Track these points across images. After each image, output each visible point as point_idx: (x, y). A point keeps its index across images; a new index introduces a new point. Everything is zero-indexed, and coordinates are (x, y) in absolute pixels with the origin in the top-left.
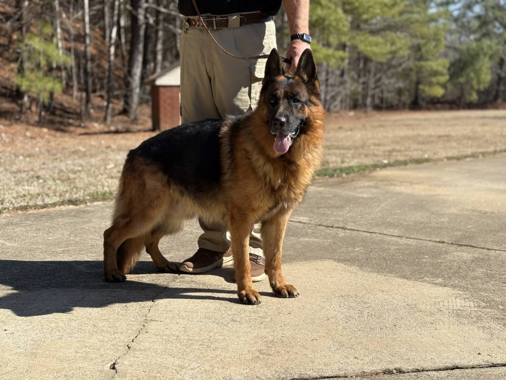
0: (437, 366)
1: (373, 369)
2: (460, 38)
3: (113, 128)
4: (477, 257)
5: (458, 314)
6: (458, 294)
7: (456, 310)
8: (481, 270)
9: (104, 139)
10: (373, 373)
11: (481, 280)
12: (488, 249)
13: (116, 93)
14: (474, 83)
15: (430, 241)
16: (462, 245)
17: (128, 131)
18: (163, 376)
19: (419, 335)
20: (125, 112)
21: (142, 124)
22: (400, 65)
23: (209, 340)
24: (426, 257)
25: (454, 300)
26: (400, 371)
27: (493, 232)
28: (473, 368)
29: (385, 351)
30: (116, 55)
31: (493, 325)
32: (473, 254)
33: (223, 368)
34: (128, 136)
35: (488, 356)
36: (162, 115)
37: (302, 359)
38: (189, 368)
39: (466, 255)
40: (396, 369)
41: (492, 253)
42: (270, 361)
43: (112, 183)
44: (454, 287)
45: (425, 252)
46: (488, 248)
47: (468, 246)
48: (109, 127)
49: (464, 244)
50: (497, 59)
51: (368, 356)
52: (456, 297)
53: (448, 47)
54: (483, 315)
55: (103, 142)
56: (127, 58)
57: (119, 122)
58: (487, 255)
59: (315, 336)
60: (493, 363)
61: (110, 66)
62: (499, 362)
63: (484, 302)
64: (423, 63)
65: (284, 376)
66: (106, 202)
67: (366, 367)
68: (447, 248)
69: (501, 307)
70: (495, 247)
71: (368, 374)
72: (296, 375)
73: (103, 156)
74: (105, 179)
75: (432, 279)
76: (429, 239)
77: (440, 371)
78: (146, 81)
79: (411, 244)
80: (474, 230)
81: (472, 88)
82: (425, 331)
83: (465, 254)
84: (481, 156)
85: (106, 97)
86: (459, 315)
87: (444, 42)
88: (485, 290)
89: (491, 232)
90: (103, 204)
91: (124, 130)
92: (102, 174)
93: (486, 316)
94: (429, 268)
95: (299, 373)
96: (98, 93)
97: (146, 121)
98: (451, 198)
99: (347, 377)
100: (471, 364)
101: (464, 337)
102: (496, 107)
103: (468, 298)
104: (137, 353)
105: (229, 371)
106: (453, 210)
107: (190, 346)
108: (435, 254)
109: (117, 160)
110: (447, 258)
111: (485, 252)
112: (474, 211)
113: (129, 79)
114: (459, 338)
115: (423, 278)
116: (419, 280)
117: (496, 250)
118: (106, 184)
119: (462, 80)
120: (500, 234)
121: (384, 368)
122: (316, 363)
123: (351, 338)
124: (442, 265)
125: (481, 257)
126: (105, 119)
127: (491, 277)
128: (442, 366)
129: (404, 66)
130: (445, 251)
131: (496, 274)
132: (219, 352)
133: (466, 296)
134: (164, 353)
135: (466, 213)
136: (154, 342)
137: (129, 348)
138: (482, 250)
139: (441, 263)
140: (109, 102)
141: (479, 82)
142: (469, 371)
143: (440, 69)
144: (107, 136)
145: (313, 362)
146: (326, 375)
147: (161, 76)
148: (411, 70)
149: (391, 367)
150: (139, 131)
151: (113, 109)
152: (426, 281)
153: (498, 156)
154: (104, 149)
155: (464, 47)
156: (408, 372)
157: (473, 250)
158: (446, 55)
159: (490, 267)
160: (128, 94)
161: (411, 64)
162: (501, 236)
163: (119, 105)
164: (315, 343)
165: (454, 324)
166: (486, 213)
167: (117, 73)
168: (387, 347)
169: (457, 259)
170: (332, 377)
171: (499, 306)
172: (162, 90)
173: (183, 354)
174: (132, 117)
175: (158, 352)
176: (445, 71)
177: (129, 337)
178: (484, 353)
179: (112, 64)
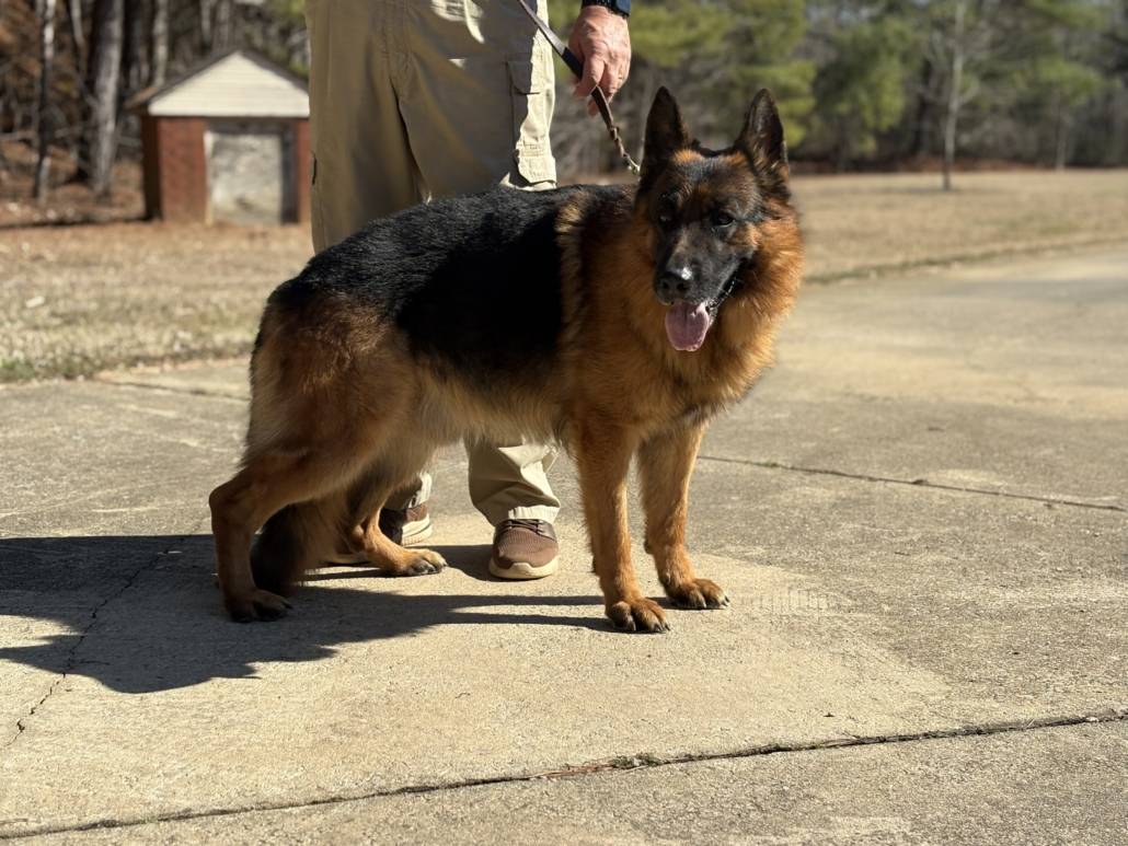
0: (731, 747)
1: (591, 757)
2: (837, 15)
3: (52, 215)
4: (844, 496)
5: (791, 627)
6: (795, 581)
7: (788, 617)
8: (851, 526)
9: (29, 239)
10: (588, 767)
11: (849, 548)
12: (871, 479)
13: (60, 133)
14: (868, 115)
15: (746, 463)
16: (815, 471)
17: (87, 221)
18: (95, 794)
19: (699, 677)
20: (81, 177)
21: (122, 205)
22: (708, 74)
23: (217, 705)
24: (733, 498)
25: (786, 595)
26: (649, 761)
27: (883, 442)
28: (813, 748)
29: (621, 716)
30: (59, 46)
31: (867, 649)
32: (837, 491)
33: (242, 769)
34: (88, 232)
35: (849, 721)
36: (166, 184)
37: (429, 740)
38: (160, 772)
39: (822, 492)
40: (640, 757)
41: (879, 487)
42: (354, 747)
43: (33, 341)
44: (788, 564)
45: (732, 487)
46: (871, 475)
47: (826, 472)
48: (44, 211)
49: (819, 467)
50: (917, 63)
51: (581, 728)
52: (790, 588)
53: (812, 35)
54: (845, 626)
55: (26, 246)
56: (84, 53)
57: (67, 201)
58: (868, 493)
59: (466, 685)
60: (858, 737)
61: (44, 71)
62: (872, 733)
63: (851, 598)
64: (758, 71)
65: (383, 783)
66: (13, 386)
67: (573, 753)
68: (783, 477)
69: (886, 608)
70: (886, 475)
71: (575, 770)
72: (412, 779)
73: (20, 279)
74: (19, 331)
75: (742, 549)
76: (745, 459)
77: (739, 759)
78: (129, 104)
79: (704, 471)
80: (843, 437)
81: (863, 126)
82: (714, 665)
83: (819, 492)
84: (873, 275)
85: (36, 142)
86: (792, 629)
87: (804, 25)
88: (855, 571)
89: (880, 440)
90: (7, 389)
91: (79, 218)
92: (12, 321)
93: (851, 629)
94: (738, 525)
95: (419, 773)
96: (19, 135)
97: (130, 198)
98: (801, 368)
99: (528, 779)
100: (809, 740)
101: (800, 678)
102: (915, 169)
103: (816, 590)
104: (38, 740)
105: (254, 776)
106: (804, 395)
107: (169, 720)
108: (754, 493)
109: (52, 288)
110: (780, 499)
111: (862, 486)
112: (847, 395)
113: (90, 100)
114: (788, 680)
115: (722, 546)
116: (715, 552)
117: (887, 481)
118: (20, 343)
119: (843, 108)
120: (900, 445)
121: (613, 755)
122: (461, 750)
123: (549, 689)
124: (766, 516)
125: (853, 496)
126: (35, 193)
127: (870, 540)
128: (743, 745)
129: (717, 76)
130: (778, 485)
131: (883, 534)
132: (236, 732)
133: (813, 585)
134: (103, 738)
135: (829, 399)
136: (84, 712)
137: (22, 728)
138: (858, 480)
139: (766, 511)
140: (43, 154)
141: (878, 112)
142: (804, 755)
143: (795, 82)
144: (37, 233)
145: (453, 747)
146: (480, 777)
147: (162, 92)
148: (732, 85)
149: (630, 752)
150: (114, 221)
151: (53, 171)
152: (729, 553)
153: (911, 273)
154: (27, 264)
155: (846, 36)
156: (668, 763)
157: (838, 481)
158: (807, 53)
159: (870, 519)
160: (88, 135)
161: (732, 71)
162: (901, 449)
163: (70, 162)
164: (464, 702)
165: (780, 648)
166: (873, 398)
167: (63, 87)
168: (626, 705)
169: (800, 502)
170: (495, 781)
171: (883, 605)
172: (164, 126)
173: (149, 741)
174: (99, 187)
175: (90, 737)
176: (805, 88)
177: (24, 701)
178: (841, 715)
179: (48, 65)
